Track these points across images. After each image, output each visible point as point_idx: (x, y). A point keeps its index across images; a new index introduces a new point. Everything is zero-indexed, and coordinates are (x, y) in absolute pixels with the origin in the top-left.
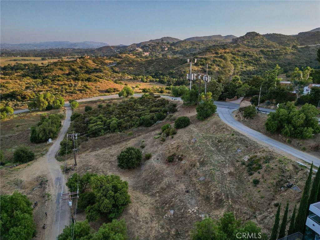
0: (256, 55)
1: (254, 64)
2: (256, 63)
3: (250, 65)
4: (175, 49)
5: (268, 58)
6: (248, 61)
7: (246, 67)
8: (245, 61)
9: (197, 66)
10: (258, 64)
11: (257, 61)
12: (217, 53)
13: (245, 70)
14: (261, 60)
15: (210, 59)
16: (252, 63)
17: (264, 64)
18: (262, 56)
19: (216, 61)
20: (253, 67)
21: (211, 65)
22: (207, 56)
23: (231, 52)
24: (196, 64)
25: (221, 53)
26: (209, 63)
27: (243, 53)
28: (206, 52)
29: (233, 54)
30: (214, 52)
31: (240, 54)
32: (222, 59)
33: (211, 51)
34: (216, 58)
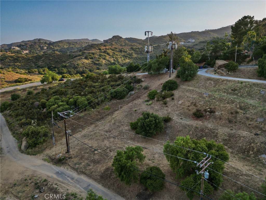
0: (129, 51)
1: (129, 58)
2: (130, 57)
3: (127, 59)
4: (54, 48)
5: (137, 53)
6: (124, 55)
7: (124, 60)
8: (122, 56)
9: (87, 59)
10: (132, 58)
11: (130, 55)
12: (100, 49)
13: (124, 62)
14: (133, 55)
15: (97, 54)
16: (128, 57)
17: (136, 58)
18: (133, 52)
19: (102, 55)
20: (129, 60)
21: (99, 58)
22: (93, 52)
23: (111, 49)
24: (86, 58)
25: (103, 50)
26: (97, 56)
27: (120, 49)
28: (91, 48)
29: (113, 50)
30: (97, 48)
31: (117, 50)
32: (106, 54)
33: (95, 47)
34: (101, 53)
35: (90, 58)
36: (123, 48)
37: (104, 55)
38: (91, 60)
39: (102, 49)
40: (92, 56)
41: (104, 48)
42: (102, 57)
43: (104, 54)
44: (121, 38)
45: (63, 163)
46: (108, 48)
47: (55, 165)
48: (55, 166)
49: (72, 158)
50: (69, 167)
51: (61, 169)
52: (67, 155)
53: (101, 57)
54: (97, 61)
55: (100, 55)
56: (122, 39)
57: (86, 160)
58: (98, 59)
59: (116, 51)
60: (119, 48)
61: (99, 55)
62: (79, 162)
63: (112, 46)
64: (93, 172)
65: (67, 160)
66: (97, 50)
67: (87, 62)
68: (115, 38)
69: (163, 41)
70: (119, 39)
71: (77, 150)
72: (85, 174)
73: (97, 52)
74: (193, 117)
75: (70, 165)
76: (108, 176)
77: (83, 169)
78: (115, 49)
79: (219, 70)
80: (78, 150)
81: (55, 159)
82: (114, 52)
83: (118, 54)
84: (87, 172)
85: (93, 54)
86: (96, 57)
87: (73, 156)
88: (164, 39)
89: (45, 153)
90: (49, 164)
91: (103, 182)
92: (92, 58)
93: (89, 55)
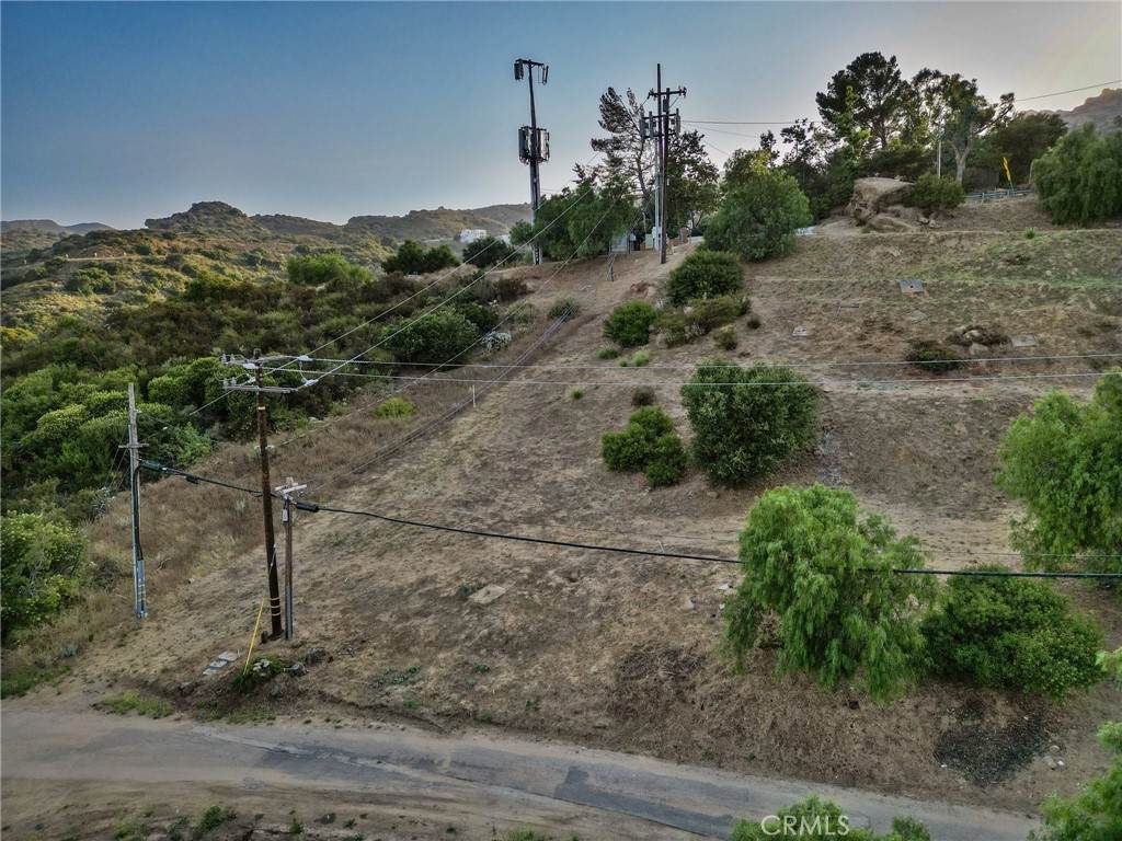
9: (78, 295)
15: (130, 269)
19: (158, 276)
22: (111, 259)
23: (198, 251)
24: (72, 287)
25: (159, 252)
26: (131, 281)
27: (245, 255)
28: (95, 244)
29: (210, 256)
30: (129, 246)
31: (233, 256)
32: (177, 270)
33: (116, 241)
34: (152, 267)
35: (97, 290)
36: (260, 251)
37: (168, 275)
38: (100, 298)
39: (153, 249)
40: (106, 277)
41: (165, 244)
42: (159, 284)
43: (169, 271)
44: (234, 212)
45: (276, 696)
46: (182, 246)
47: (219, 718)
48: (223, 723)
49: (331, 659)
50: (336, 711)
51: (286, 729)
52: (279, 649)
53: (155, 283)
54: (135, 303)
55: (148, 276)
56: (241, 220)
57: (440, 649)
58: (139, 293)
59: (228, 259)
60: (240, 249)
61: (144, 274)
62: (393, 667)
63: (202, 241)
64: (538, 699)
65: (298, 673)
66: (131, 252)
67: (81, 305)
68: (207, 214)
69: (431, 231)
70: (225, 219)
71: (336, 614)
72: (488, 721)
73: (130, 260)
74: (916, 374)
75: (336, 701)
76: (664, 698)
77: (455, 696)
78: (221, 251)
79: (881, 216)
80: (344, 612)
81: (197, 685)
82: (218, 262)
83: (238, 273)
84: (499, 707)
85: (111, 269)
86: (126, 284)
87: (330, 647)
88: (433, 220)
89: (92, 671)
90: (166, 724)
91: (653, 736)
92: (105, 289)
93: (89, 274)
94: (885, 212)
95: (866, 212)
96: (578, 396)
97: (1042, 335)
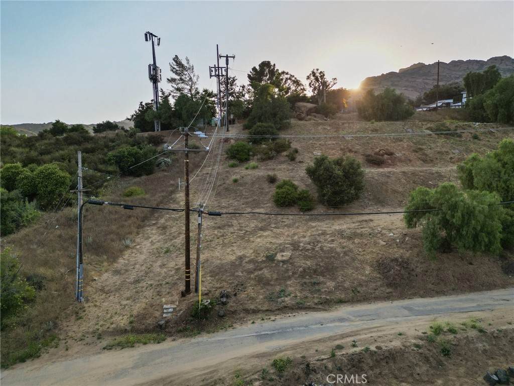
49: (235, 295)
57: (285, 280)
75: (258, 311)
77: (316, 296)
94: (311, 115)
95: (303, 115)
96: (236, 181)
97: (403, 152)
